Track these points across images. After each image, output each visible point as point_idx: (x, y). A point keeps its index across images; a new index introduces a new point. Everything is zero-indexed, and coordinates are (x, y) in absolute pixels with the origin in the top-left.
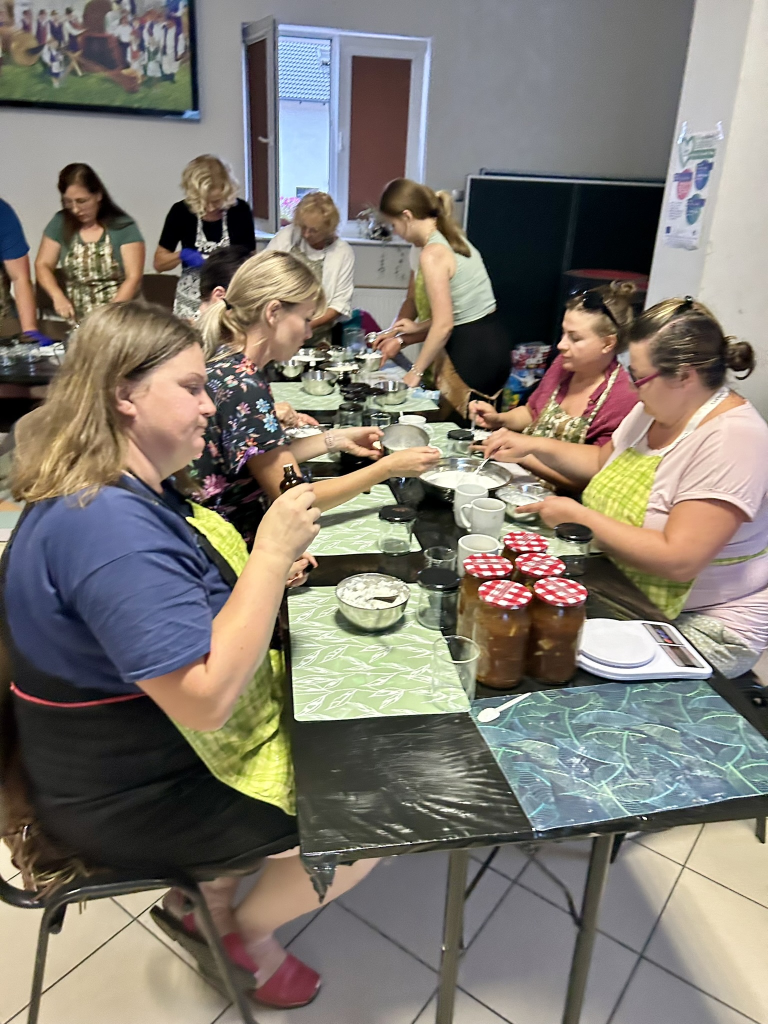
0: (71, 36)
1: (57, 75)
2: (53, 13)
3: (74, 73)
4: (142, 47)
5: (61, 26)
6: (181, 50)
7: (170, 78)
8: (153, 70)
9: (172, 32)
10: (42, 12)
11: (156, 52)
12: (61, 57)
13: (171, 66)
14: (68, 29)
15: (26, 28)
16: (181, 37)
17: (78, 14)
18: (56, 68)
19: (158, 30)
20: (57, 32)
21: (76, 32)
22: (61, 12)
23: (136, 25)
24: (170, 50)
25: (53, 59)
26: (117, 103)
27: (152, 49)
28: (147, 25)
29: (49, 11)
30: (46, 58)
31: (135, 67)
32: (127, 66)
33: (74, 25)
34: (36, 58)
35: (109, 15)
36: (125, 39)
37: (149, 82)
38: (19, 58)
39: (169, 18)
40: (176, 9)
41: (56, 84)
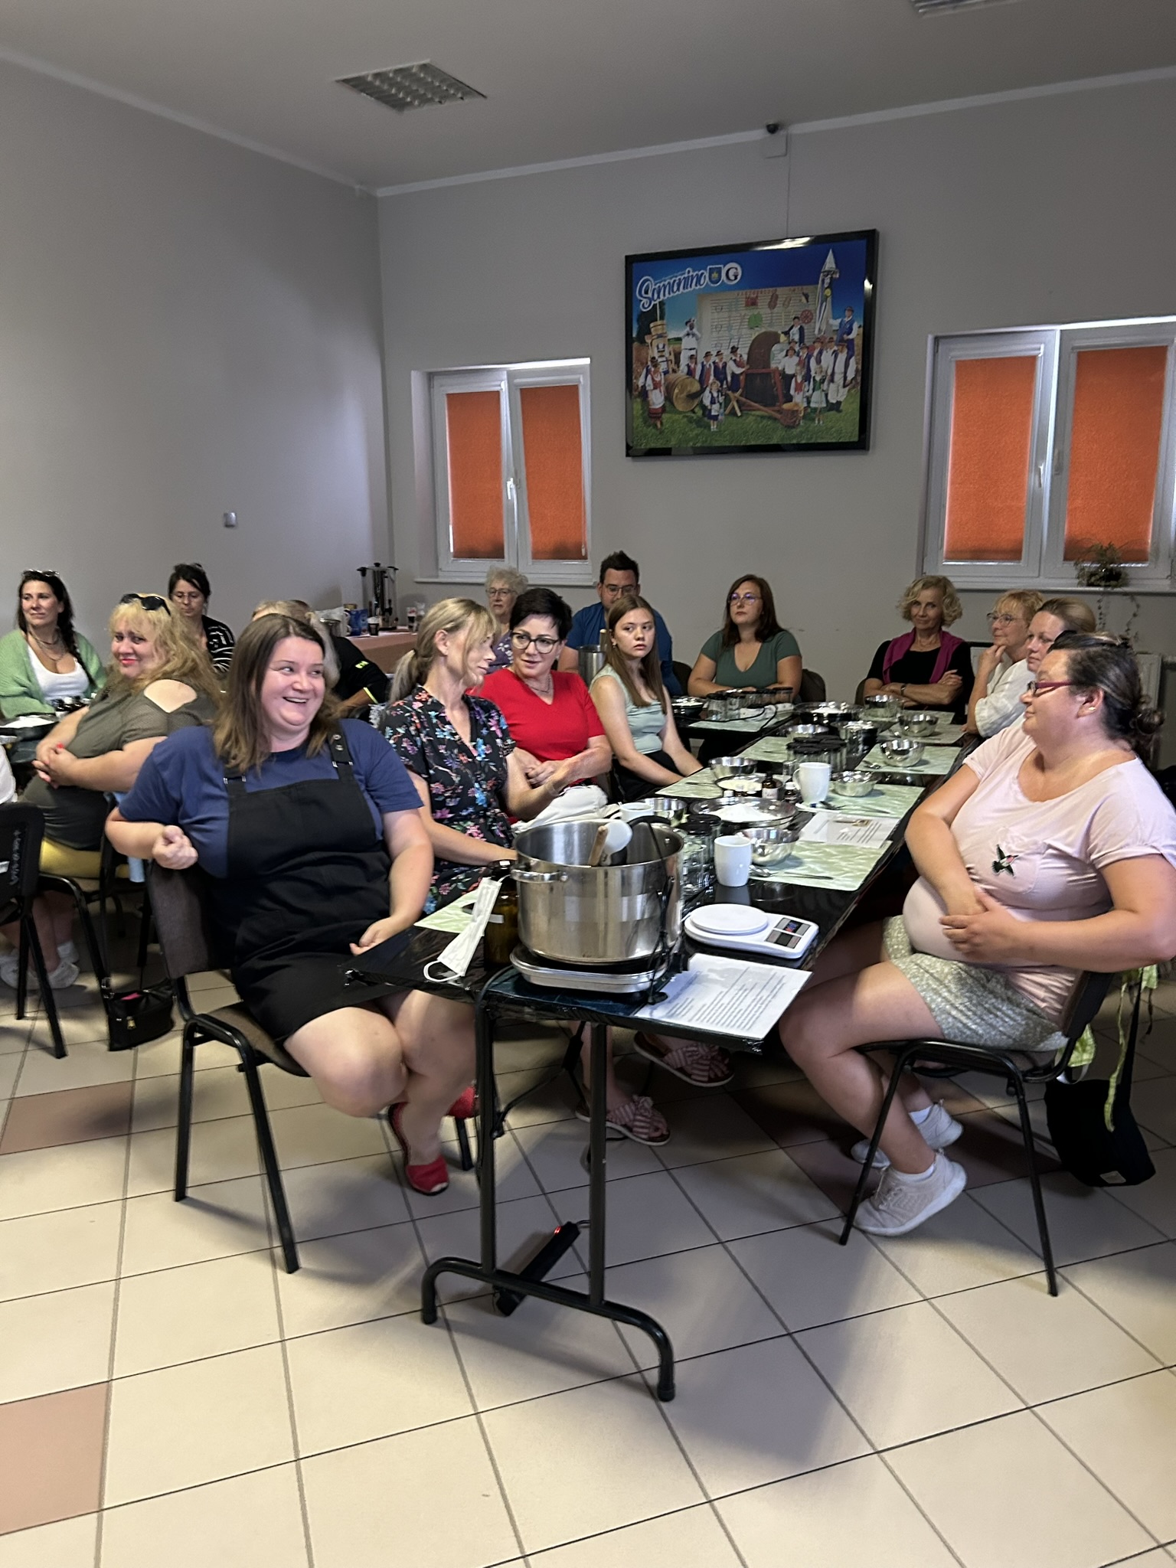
0: (733, 375)
1: (715, 418)
2: (719, 354)
3: (733, 413)
4: (807, 377)
5: (725, 365)
6: (851, 375)
7: (836, 407)
8: (817, 400)
9: (842, 357)
10: (708, 354)
11: (822, 381)
12: (721, 399)
13: (837, 393)
14: (732, 368)
15: (690, 373)
16: (852, 361)
17: (743, 352)
18: (715, 410)
19: (827, 358)
20: (720, 373)
21: (738, 371)
22: (726, 352)
23: (804, 354)
24: (838, 378)
25: (713, 402)
26: (774, 441)
27: (818, 378)
28: (816, 353)
29: (714, 353)
30: (707, 402)
31: (798, 399)
32: (789, 399)
33: (738, 364)
34: (696, 402)
35: (776, 347)
36: (789, 371)
37: (811, 414)
38: (680, 406)
39: (841, 342)
40: (850, 332)
41: (714, 427)
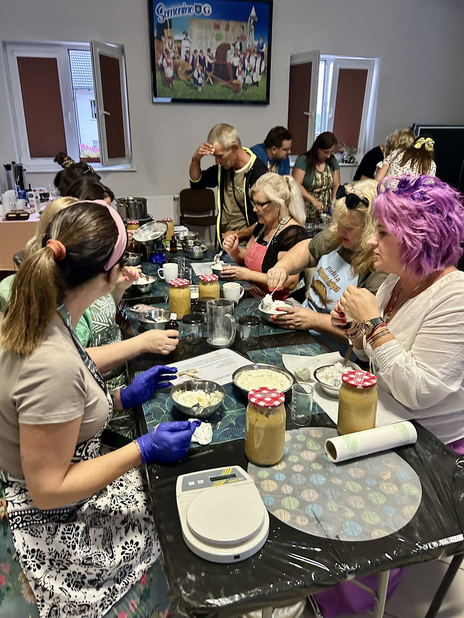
0: (209, 63)
1: (201, 85)
2: (201, 51)
3: (209, 82)
4: (244, 68)
5: (204, 58)
6: (263, 69)
7: (256, 84)
8: (248, 80)
9: (259, 60)
10: (195, 51)
11: (250, 71)
12: (203, 75)
13: (257, 77)
14: (208, 60)
15: (187, 60)
16: (263, 63)
17: (214, 52)
18: (200, 80)
19: (252, 59)
20: (202, 61)
21: (211, 61)
22: (205, 51)
23: (242, 56)
24: (257, 70)
25: (199, 76)
26: (229, 98)
27: (249, 69)
28: (247, 56)
29: (199, 51)
30: (196, 75)
31: (240, 78)
32: (236, 78)
33: (211, 58)
34: (190, 75)
35: (229, 52)
36: (236, 64)
37: (246, 86)
38: (182, 76)
39: (258, 52)
40: (262, 48)
41: (200, 89)
